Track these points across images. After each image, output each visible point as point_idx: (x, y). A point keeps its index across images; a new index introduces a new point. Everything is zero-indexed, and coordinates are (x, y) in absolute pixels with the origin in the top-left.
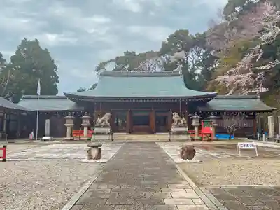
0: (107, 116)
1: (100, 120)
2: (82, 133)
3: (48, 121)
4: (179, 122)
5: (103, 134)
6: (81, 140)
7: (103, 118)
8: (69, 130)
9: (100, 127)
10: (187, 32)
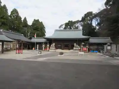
0: (54, 44)
1: (52, 45)
2: (47, 49)
3: (38, 45)
6: (47, 51)
7: (53, 45)
8: (43, 48)
10: (92, 12)
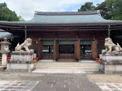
4: (113, 49)
5: (20, 62)
9: (18, 54)
